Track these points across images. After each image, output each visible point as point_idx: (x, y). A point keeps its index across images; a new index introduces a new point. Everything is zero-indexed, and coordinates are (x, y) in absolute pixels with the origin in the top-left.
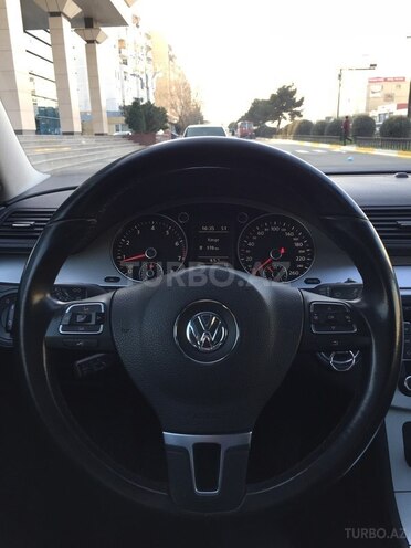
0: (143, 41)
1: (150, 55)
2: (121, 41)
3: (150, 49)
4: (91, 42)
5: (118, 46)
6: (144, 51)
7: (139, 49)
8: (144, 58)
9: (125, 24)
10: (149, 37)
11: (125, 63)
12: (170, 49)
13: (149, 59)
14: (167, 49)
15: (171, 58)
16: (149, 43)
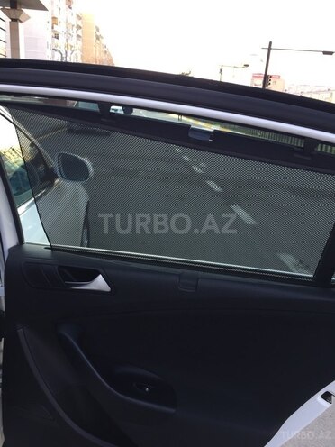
0: (73, 20)
1: (80, 32)
2: (54, 18)
3: (80, 28)
4: (15, 20)
5: (51, 22)
6: (75, 29)
7: (70, 27)
8: (75, 35)
9: (45, 9)
10: (79, 17)
11: (57, 37)
12: (98, 30)
13: (79, 36)
14: (95, 30)
15: (98, 38)
16: (80, 23)
